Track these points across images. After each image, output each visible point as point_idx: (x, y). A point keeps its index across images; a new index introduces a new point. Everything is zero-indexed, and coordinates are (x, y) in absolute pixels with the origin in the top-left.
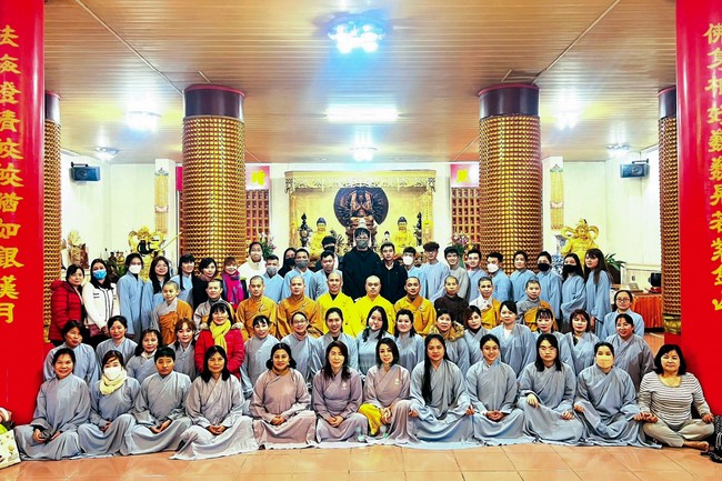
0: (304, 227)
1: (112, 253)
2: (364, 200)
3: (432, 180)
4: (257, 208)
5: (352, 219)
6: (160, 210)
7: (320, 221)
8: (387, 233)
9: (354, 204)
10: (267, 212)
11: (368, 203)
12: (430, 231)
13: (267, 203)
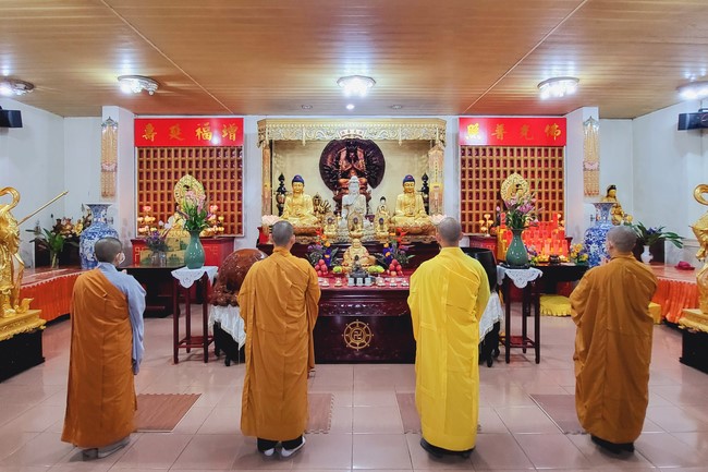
0: (281, 190)
1: (59, 220)
2: (356, 159)
3: (442, 132)
4: (229, 168)
5: (342, 180)
6: (107, 168)
7: (296, 179)
8: (383, 198)
9: (343, 163)
10: (240, 173)
11: (361, 162)
12: (441, 195)
13: (240, 162)
